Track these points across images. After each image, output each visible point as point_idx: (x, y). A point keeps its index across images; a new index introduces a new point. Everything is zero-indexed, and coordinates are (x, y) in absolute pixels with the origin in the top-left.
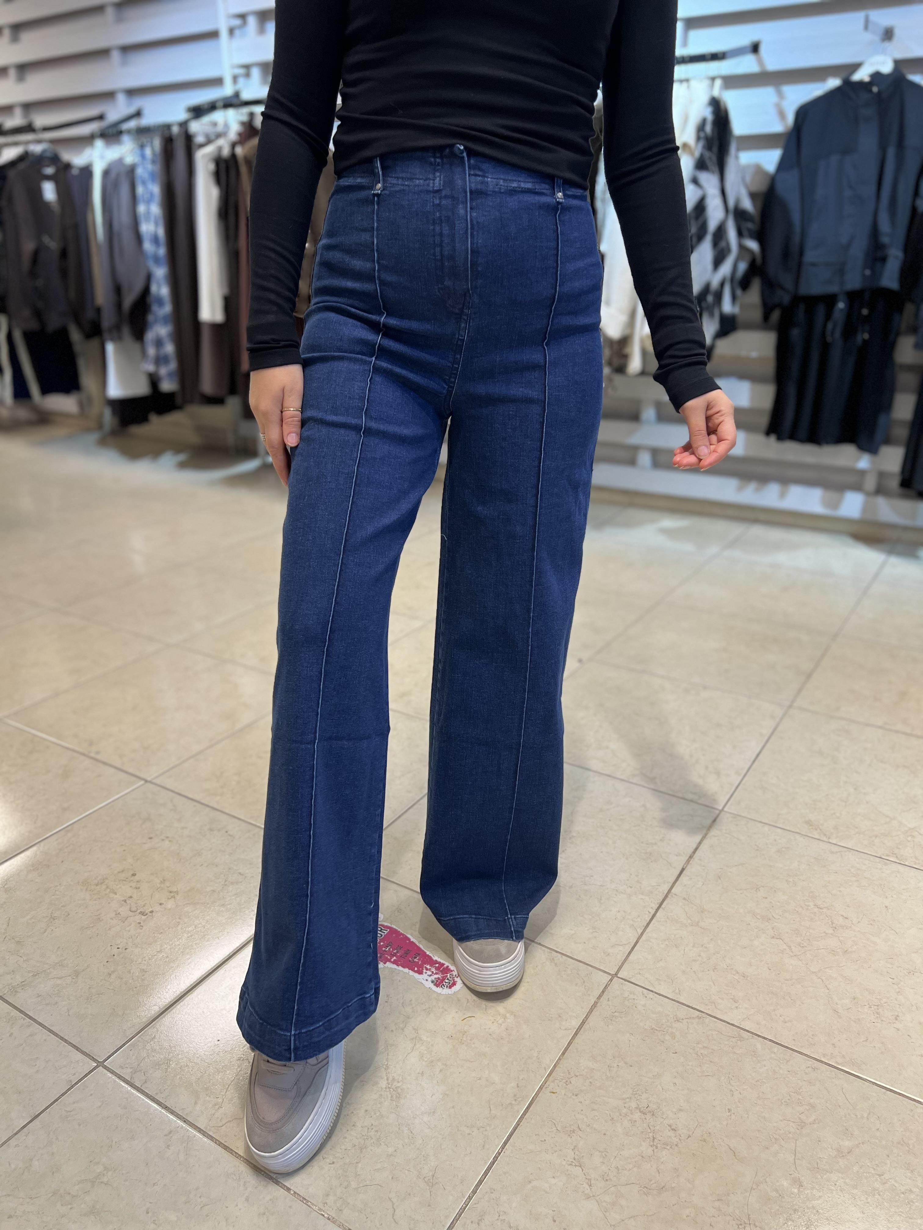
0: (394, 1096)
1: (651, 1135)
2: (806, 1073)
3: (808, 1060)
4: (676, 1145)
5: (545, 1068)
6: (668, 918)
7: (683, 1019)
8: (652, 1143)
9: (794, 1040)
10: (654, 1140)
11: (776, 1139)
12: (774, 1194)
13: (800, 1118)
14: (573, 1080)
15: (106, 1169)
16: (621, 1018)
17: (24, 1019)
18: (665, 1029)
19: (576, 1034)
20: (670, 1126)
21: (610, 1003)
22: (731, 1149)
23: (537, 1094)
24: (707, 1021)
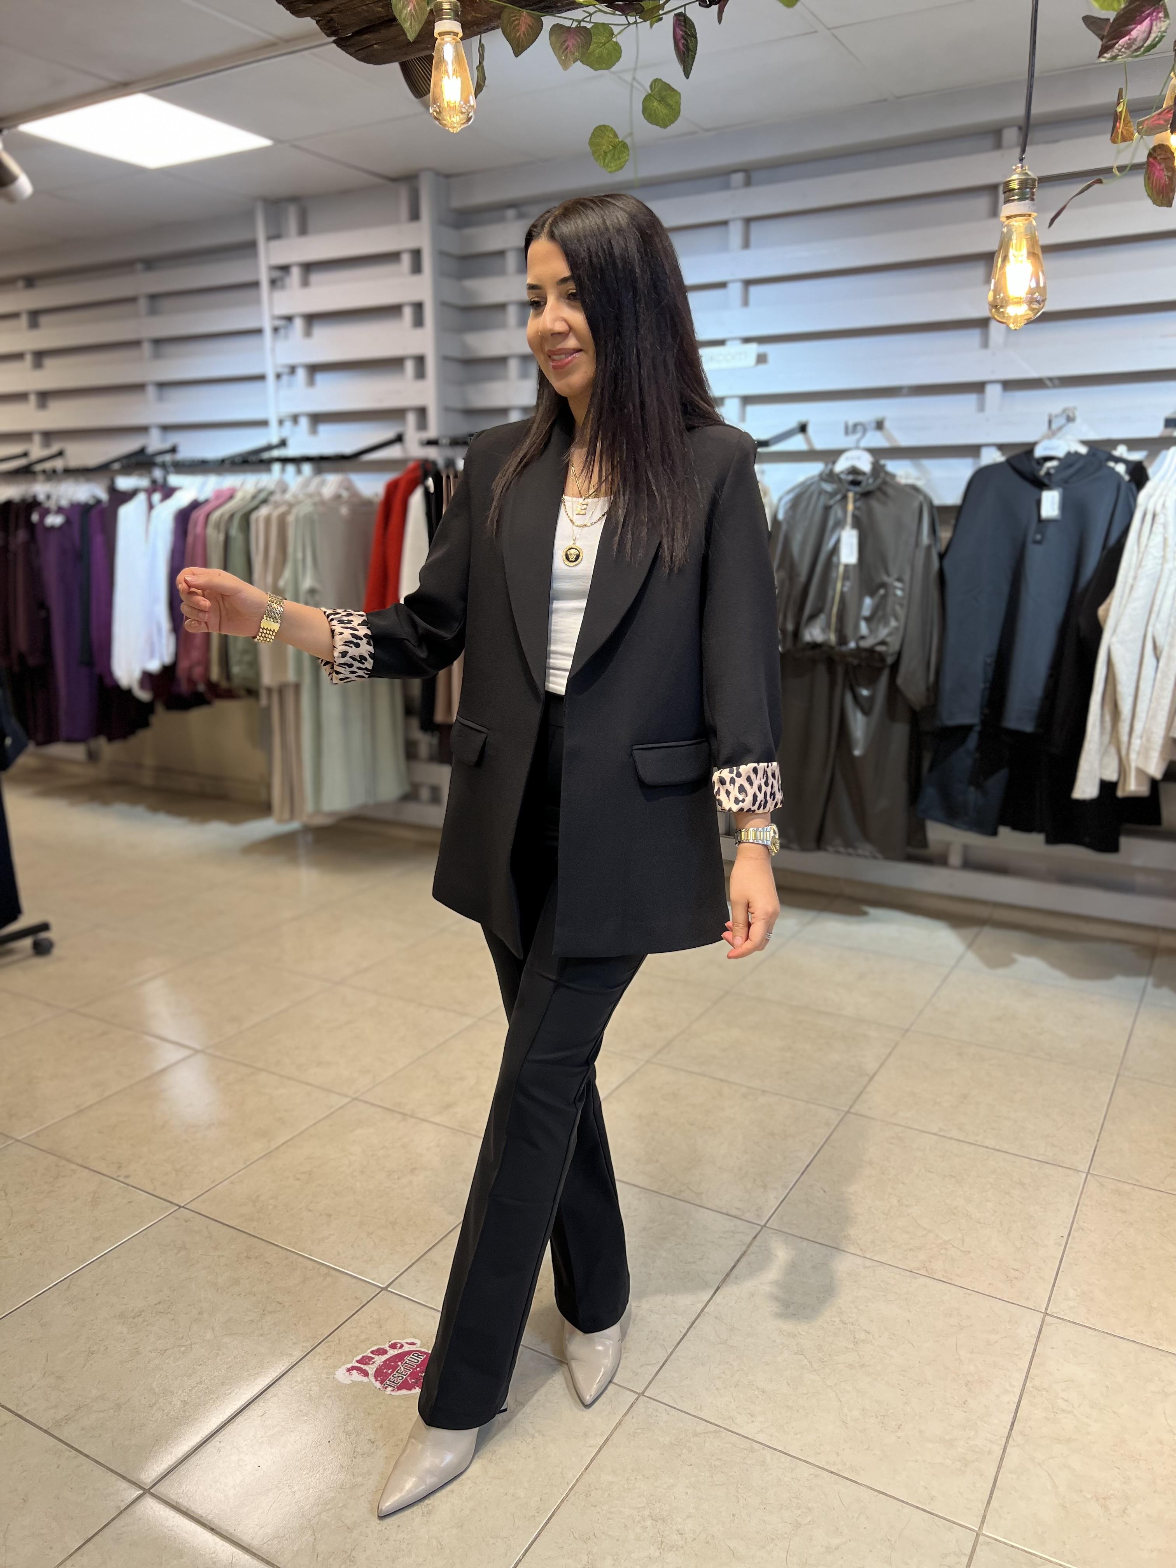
2: (808, 1480)
3: (812, 1468)
4: (682, 1547)
5: (568, 1483)
6: (698, 1337)
7: (700, 1434)
8: (659, 1546)
9: (802, 1450)
11: (773, 1540)
13: (796, 1520)
14: (593, 1493)
16: (644, 1434)
17: (70, 1451)
18: (682, 1443)
19: (599, 1451)
20: (678, 1531)
21: (634, 1420)
23: (558, 1507)
24: (724, 1434)
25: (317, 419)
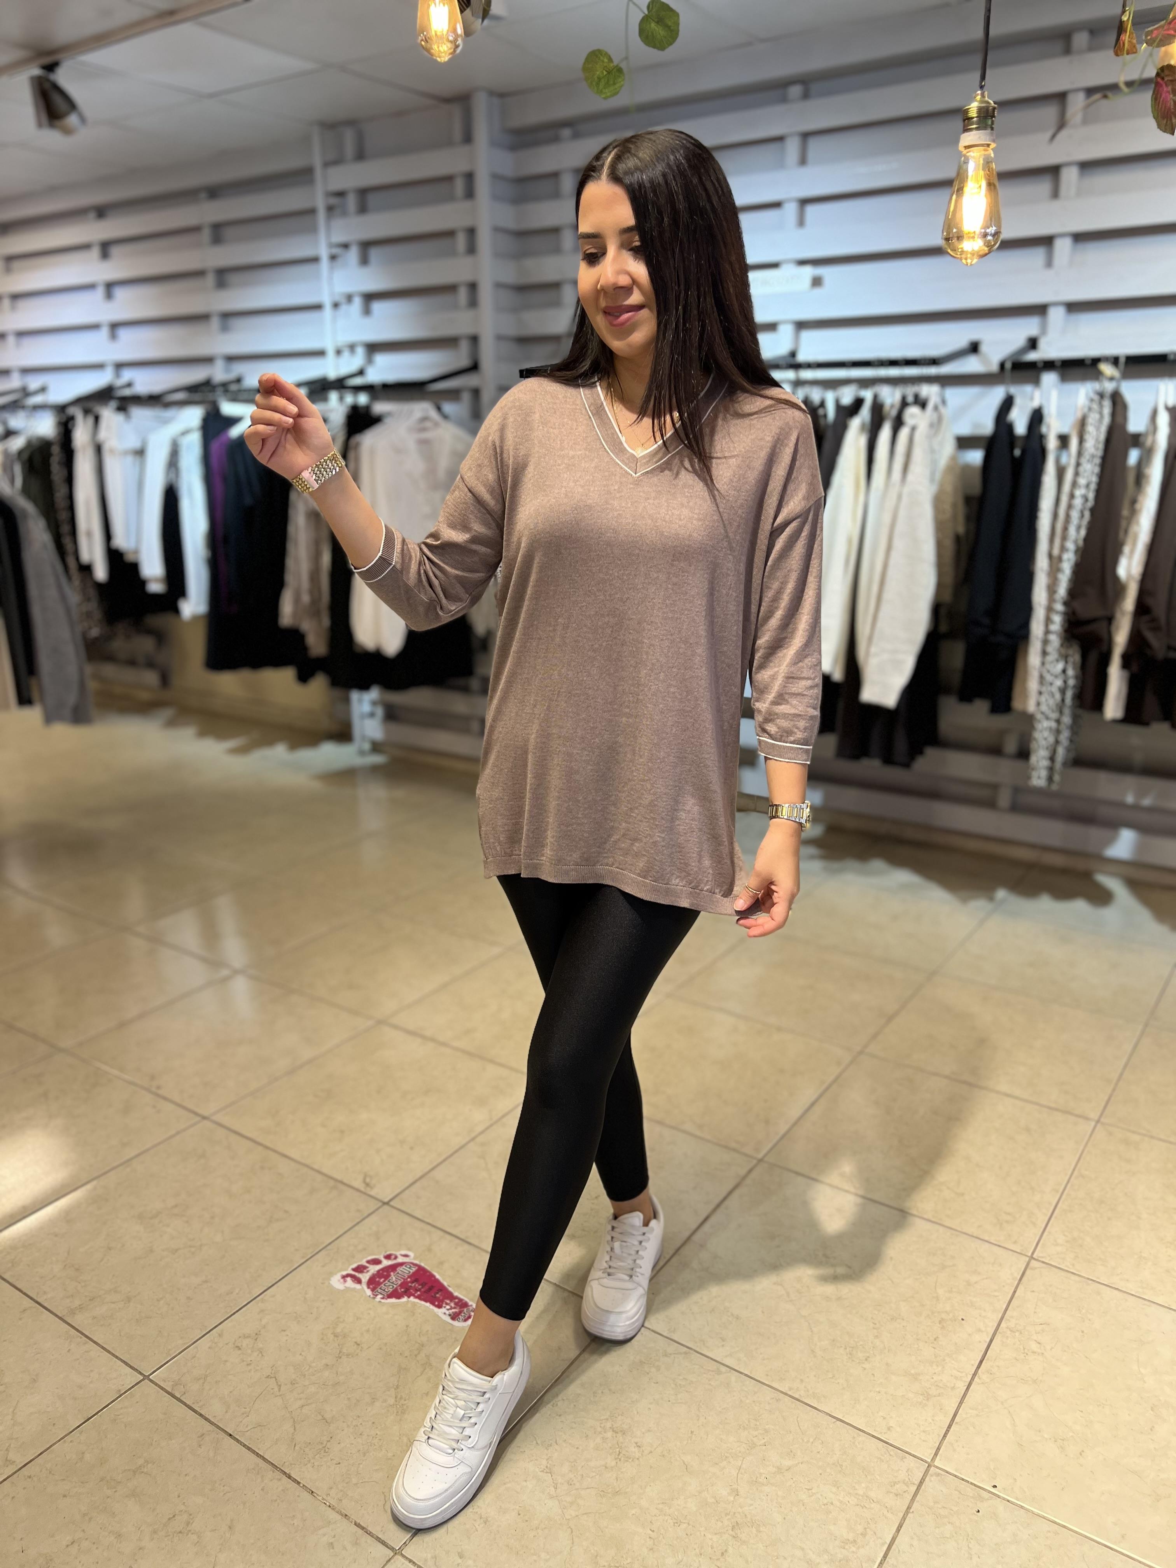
0: (400, 1412)
1: (618, 1450)
2: (769, 1403)
3: (775, 1393)
7: (671, 1354)
8: (617, 1457)
9: (767, 1375)
10: (619, 1454)
11: (726, 1457)
12: (713, 1500)
13: (752, 1441)
15: (147, 1462)
17: (81, 1338)
20: (636, 1443)
22: (684, 1464)
25: (373, 348)
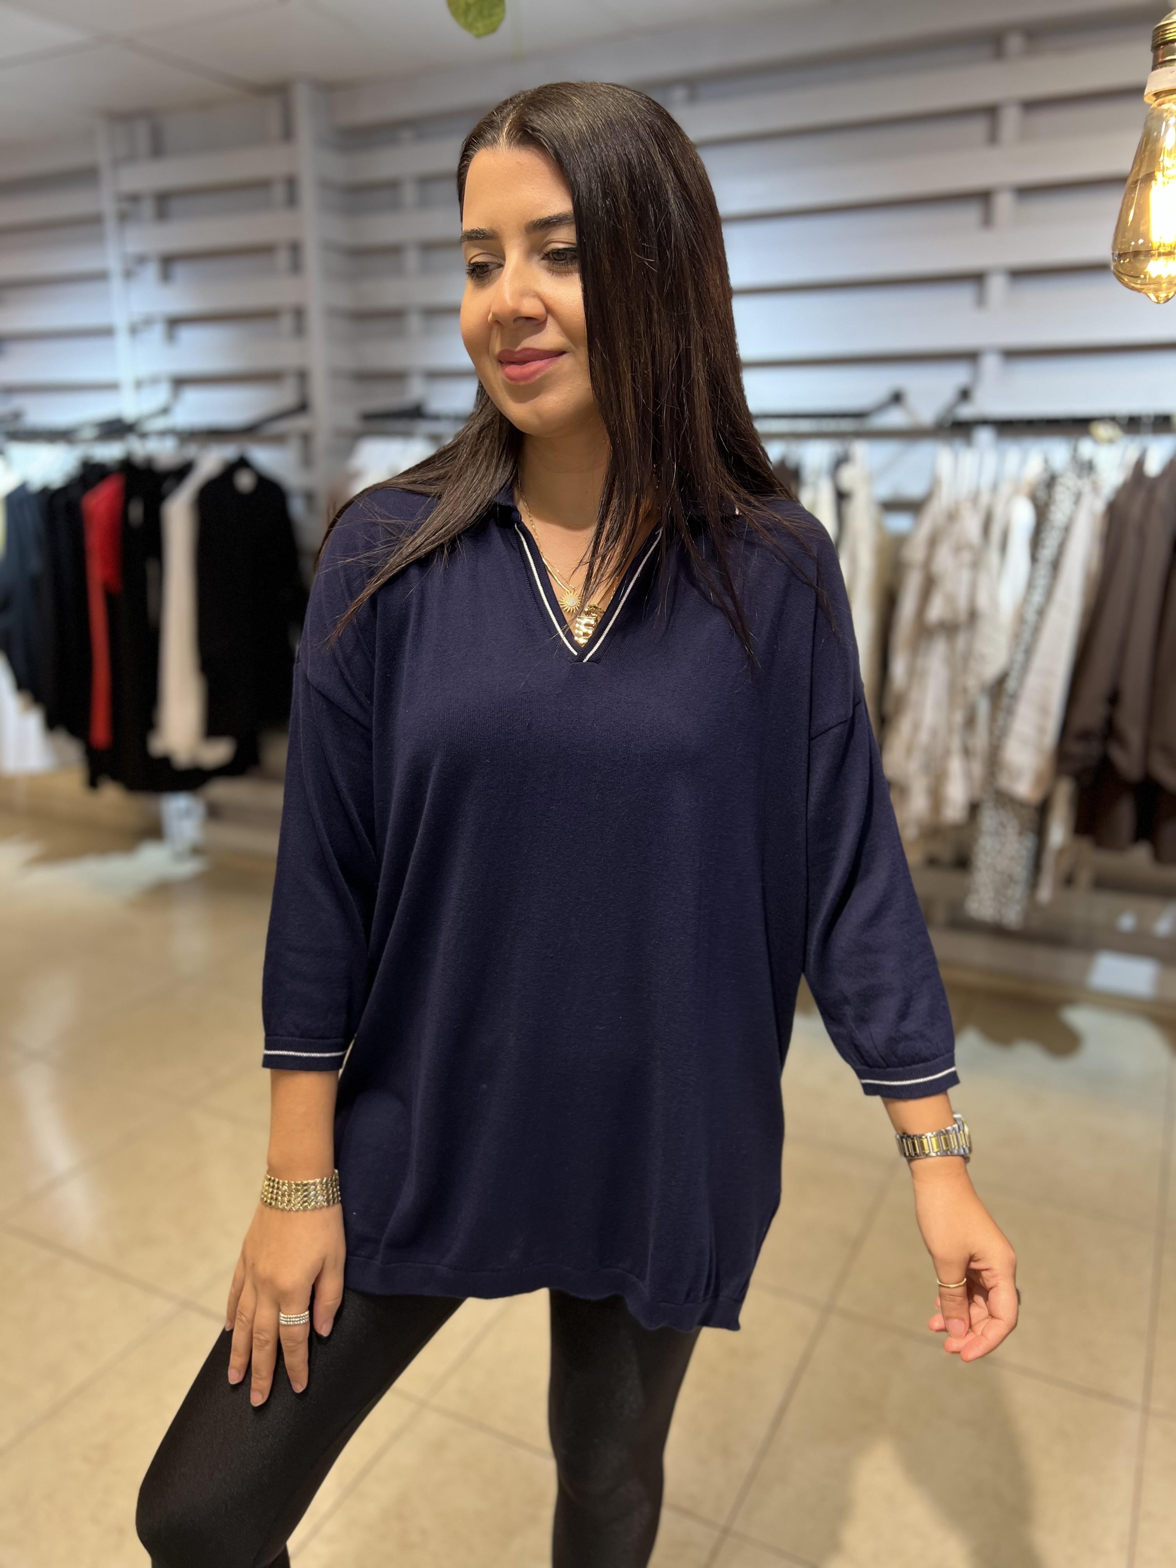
25: (180, 383)
